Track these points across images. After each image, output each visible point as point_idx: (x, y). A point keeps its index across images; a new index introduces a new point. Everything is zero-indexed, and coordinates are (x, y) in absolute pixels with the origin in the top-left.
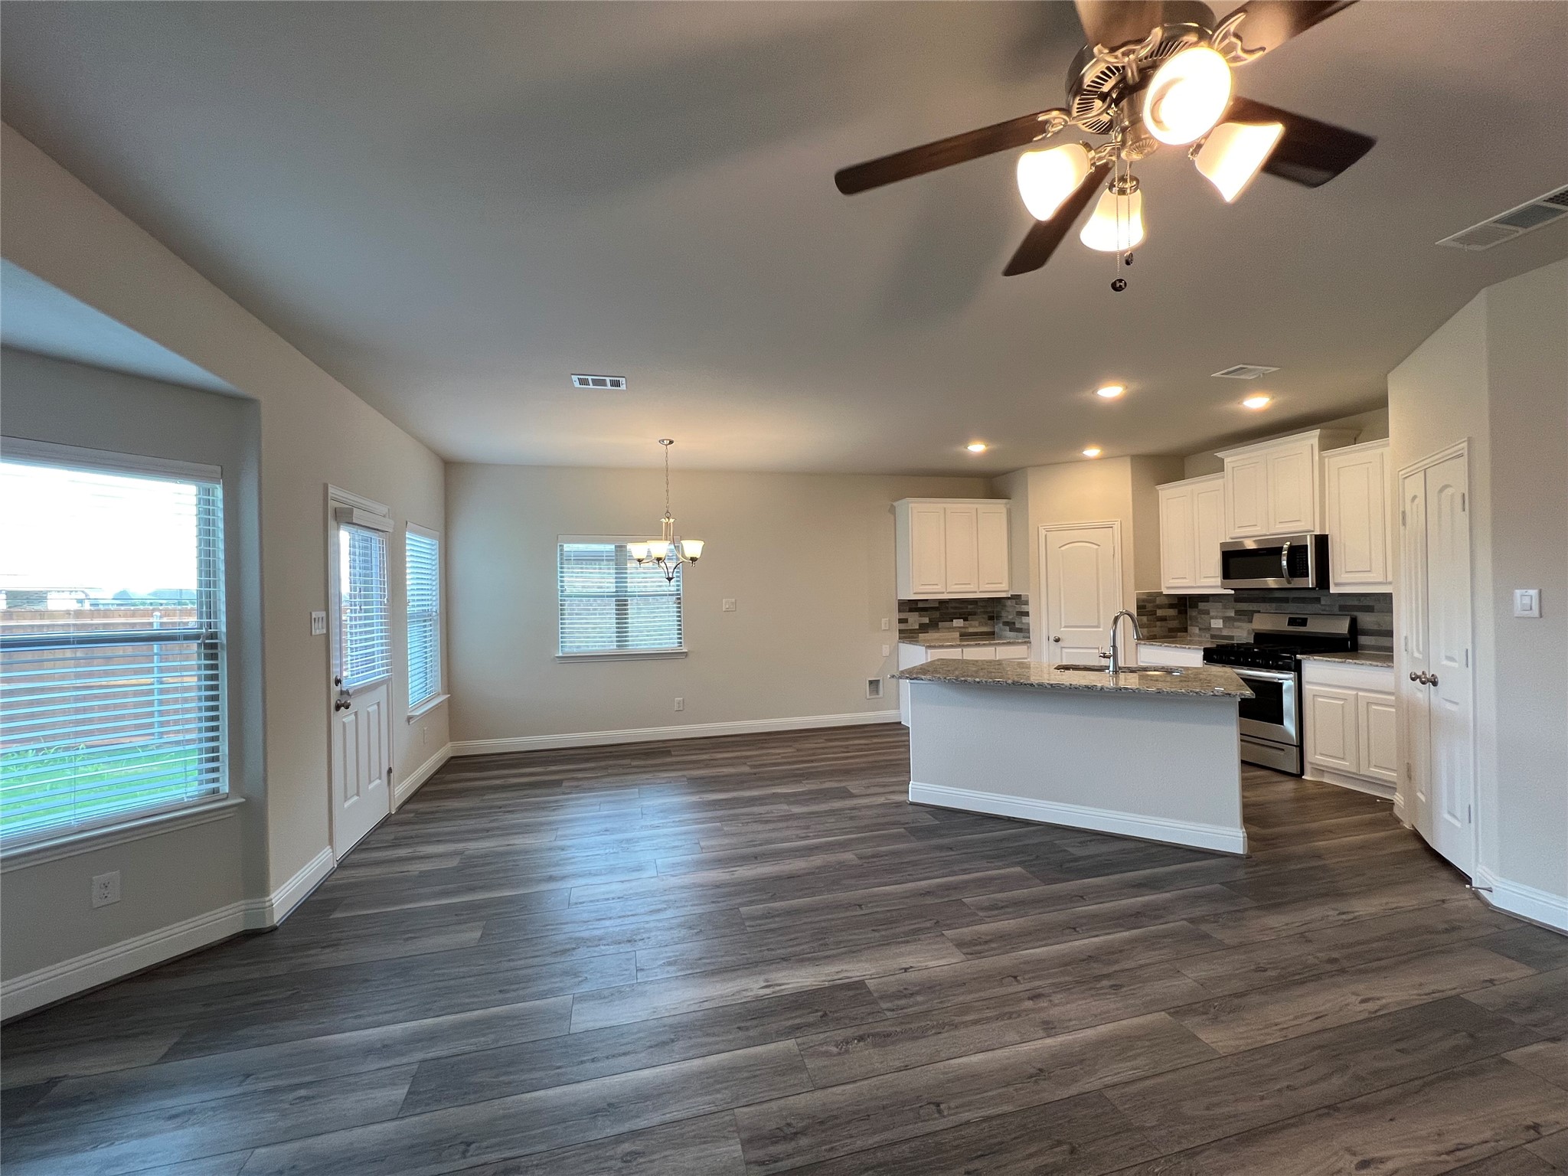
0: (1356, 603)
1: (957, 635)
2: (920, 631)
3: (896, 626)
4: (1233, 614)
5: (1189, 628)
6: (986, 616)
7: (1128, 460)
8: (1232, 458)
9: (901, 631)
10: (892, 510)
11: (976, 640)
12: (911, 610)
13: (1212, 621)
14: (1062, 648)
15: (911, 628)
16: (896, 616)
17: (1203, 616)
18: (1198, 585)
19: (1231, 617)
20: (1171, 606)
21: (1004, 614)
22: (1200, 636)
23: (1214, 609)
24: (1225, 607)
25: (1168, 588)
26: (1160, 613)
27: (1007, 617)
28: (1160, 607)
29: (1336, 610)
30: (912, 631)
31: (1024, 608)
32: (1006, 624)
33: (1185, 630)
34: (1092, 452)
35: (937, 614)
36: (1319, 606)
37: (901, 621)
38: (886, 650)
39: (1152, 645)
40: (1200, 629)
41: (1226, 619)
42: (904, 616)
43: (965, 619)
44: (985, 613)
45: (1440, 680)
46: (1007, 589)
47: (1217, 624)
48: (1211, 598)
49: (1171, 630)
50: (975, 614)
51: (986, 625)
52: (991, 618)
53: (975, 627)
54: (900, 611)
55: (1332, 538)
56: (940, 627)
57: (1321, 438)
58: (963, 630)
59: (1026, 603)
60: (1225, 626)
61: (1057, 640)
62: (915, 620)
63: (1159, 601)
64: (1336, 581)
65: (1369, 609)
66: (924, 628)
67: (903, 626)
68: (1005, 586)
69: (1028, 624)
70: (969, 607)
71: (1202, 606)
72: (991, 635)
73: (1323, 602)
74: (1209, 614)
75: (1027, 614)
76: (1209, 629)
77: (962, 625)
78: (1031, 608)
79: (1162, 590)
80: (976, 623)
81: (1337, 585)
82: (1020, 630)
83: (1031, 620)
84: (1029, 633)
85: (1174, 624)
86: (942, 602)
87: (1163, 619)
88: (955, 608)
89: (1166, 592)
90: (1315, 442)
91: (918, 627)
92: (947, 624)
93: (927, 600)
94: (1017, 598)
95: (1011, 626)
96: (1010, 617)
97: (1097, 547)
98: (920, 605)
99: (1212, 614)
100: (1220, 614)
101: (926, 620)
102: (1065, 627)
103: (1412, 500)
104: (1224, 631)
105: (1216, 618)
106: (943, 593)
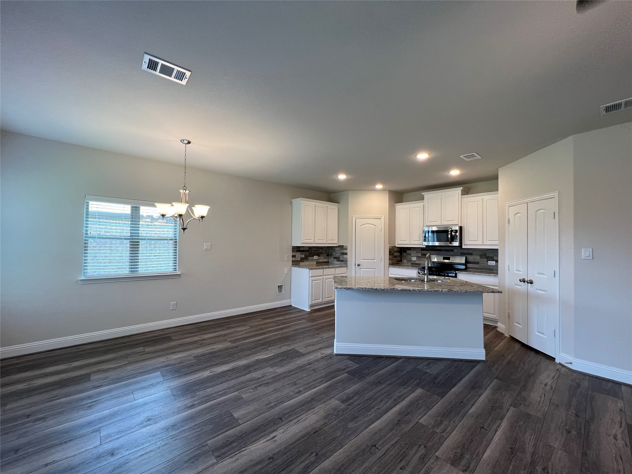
0: (466, 252)
1: (315, 263)
2: (300, 261)
3: (291, 259)
4: (420, 255)
5: (403, 260)
6: (326, 255)
7: (387, 192)
8: (428, 195)
9: (293, 261)
10: (291, 203)
11: (322, 265)
12: (297, 251)
13: (412, 257)
14: (360, 268)
15: (297, 260)
16: (291, 254)
17: (408, 256)
18: (411, 243)
20: (398, 252)
21: (334, 254)
22: (407, 263)
23: (413, 253)
24: (417, 252)
25: (398, 244)
26: (395, 254)
27: (336, 255)
28: (395, 252)
29: (459, 254)
30: (297, 261)
31: (345, 251)
32: (335, 258)
33: (401, 261)
34: (379, 186)
35: (307, 253)
36: (453, 252)
37: (293, 256)
38: (286, 270)
39: (396, 267)
40: (407, 261)
41: (418, 257)
42: (295, 254)
43: (319, 256)
44: (325, 253)
45: (534, 281)
46: (337, 243)
47: (414, 259)
48: (412, 249)
49: (398, 261)
50: (321, 253)
51: (326, 258)
52: (328, 255)
53: (322, 259)
54: (293, 251)
55: (464, 228)
56: (309, 259)
57: (462, 191)
58: (317, 261)
59: (346, 249)
60: (417, 260)
61: (359, 265)
62: (299, 256)
63: (395, 249)
64: (465, 244)
65: (471, 254)
66: (302, 260)
67: (294, 259)
68: (336, 241)
69: (347, 258)
70: (320, 250)
71: (408, 252)
72: (327, 263)
73: (454, 251)
74: (411, 255)
75: (346, 254)
76: (411, 261)
77: (317, 258)
78: (348, 251)
79: (396, 245)
80: (322, 258)
81: (465, 245)
82: (342, 261)
83: (348, 256)
84: (347, 262)
85: (399, 259)
86: (310, 248)
87: (396, 257)
88: (315, 251)
89: (397, 246)
90: (460, 192)
91: (300, 259)
92: (311, 258)
93: (304, 247)
94: (341, 247)
95: (338, 259)
96: (337, 255)
97: (375, 226)
98: (301, 249)
99: (412, 255)
100: (415, 255)
101: (303, 256)
102: (362, 260)
103: (515, 215)
104: (417, 262)
105: (414, 257)
106: (313, 243)
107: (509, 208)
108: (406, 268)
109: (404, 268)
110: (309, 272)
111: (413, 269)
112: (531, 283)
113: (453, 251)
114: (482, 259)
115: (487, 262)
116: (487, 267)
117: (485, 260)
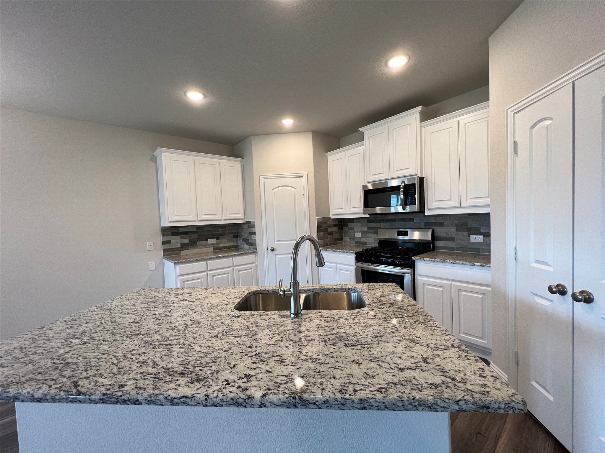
0: (433, 221)
1: (211, 249)
2: (182, 249)
3: (160, 247)
4: (366, 229)
5: (344, 238)
6: (232, 236)
7: (311, 133)
8: (367, 131)
9: (165, 251)
12: (173, 234)
13: (355, 233)
14: (276, 255)
15: (174, 247)
16: (159, 239)
17: (351, 231)
18: (350, 212)
19: (365, 231)
20: (335, 226)
21: (242, 234)
22: (350, 242)
23: (357, 226)
24: (362, 226)
25: (333, 215)
26: (329, 230)
27: (244, 236)
28: (330, 226)
29: (422, 225)
30: (175, 249)
31: (253, 230)
32: (244, 240)
33: (342, 239)
34: (288, 122)
35: (195, 236)
36: (413, 223)
37: (164, 243)
38: (152, 265)
39: (326, 250)
40: (349, 239)
41: (363, 233)
42: (166, 238)
43: (217, 238)
44: (231, 233)
45: (595, 295)
46: (243, 217)
47: (358, 235)
48: (355, 220)
49: (335, 240)
50: (223, 234)
51: (232, 241)
52: (236, 237)
53: (224, 243)
54: (163, 235)
55: (427, 180)
56: (198, 244)
58: (216, 246)
59: (254, 226)
60: (362, 236)
61: (273, 250)
62: (176, 241)
63: (329, 223)
64: (429, 207)
65: (441, 225)
66: (184, 247)
67: (167, 247)
68: (241, 216)
69: (255, 240)
70: (220, 230)
71: (350, 225)
72: (236, 248)
73: (415, 221)
74: (354, 230)
75: (254, 233)
76: (354, 238)
77: (215, 243)
78: (257, 230)
79: (331, 216)
80: (225, 240)
81: (429, 209)
82: (251, 244)
83: (257, 237)
84: (256, 246)
85: (336, 236)
86: (199, 227)
87: (331, 233)
88: (209, 231)
89: (332, 217)
90: (418, 116)
91: (180, 246)
92: (204, 242)
93: (187, 226)
94: (248, 223)
95: (246, 240)
96: (246, 236)
97: (294, 189)
98: (181, 230)
99: (356, 229)
100: (360, 230)
101: (187, 241)
102: (277, 241)
103: (533, 127)
104: (363, 240)
105: (358, 232)
106: (195, 221)
107: (514, 117)
108: (340, 251)
109: (336, 251)
110: (175, 268)
111: (350, 253)
112: (588, 299)
113: (412, 220)
114: (460, 233)
115: (468, 237)
116: (469, 246)
117: (465, 233)
